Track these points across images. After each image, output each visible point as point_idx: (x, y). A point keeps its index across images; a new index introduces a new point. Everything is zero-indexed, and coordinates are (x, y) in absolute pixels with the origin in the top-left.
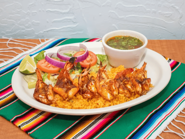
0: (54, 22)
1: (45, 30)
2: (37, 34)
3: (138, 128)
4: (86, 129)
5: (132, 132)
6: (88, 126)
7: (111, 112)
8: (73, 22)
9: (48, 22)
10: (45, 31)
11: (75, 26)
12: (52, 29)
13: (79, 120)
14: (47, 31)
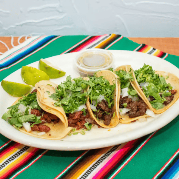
0: (31, 11)
1: (17, 24)
2: (6, 29)
3: (164, 168)
4: (88, 171)
5: (157, 173)
6: (91, 166)
7: (126, 143)
8: (58, 11)
9: (21, 12)
10: (17, 26)
11: (61, 17)
12: (28, 21)
13: (82, 156)
14: (21, 25)
